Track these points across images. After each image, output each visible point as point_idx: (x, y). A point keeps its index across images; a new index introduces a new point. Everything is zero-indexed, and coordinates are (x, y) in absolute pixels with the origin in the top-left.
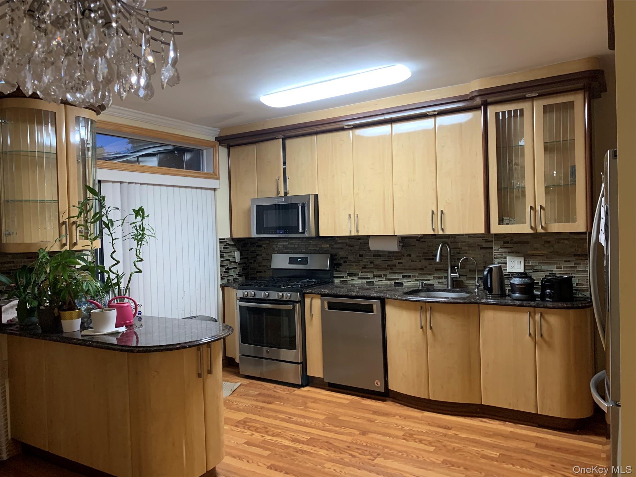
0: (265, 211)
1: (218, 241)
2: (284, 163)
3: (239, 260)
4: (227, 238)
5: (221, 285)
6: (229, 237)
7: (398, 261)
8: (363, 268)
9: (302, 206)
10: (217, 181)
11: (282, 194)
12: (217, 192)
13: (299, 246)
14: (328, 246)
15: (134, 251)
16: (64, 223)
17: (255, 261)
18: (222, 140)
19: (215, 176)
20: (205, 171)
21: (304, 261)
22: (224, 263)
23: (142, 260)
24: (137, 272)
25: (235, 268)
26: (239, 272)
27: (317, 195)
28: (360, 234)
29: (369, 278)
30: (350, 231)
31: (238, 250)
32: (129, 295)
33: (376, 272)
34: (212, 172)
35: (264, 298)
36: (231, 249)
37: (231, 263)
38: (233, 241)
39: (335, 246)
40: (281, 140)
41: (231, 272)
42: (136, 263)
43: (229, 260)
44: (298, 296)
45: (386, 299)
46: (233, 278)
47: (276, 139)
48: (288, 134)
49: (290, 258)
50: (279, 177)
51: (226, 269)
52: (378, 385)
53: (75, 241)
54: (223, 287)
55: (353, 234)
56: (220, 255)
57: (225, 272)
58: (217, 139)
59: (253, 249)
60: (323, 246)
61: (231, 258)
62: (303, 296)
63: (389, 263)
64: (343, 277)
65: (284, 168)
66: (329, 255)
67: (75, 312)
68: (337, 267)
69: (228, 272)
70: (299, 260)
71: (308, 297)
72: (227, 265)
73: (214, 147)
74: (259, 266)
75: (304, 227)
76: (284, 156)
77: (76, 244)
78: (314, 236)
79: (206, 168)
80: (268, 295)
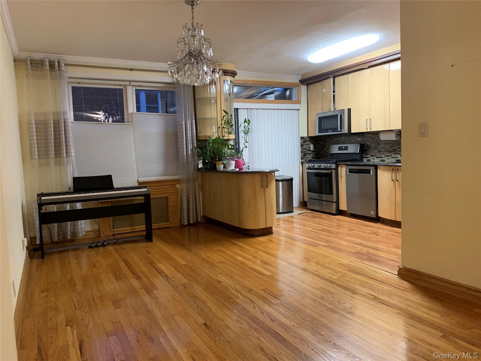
0: (322, 120)
1: (300, 138)
2: (334, 92)
3: (313, 149)
4: (305, 137)
5: (301, 162)
6: (307, 136)
7: (398, 146)
8: (379, 152)
9: (340, 116)
10: (300, 105)
11: (332, 109)
12: (299, 111)
13: (346, 140)
14: (360, 139)
15: (244, 138)
16: (220, 127)
17: (323, 150)
18: (303, 82)
19: (299, 102)
20: (294, 100)
21: (346, 148)
22: (303, 151)
23: (247, 142)
24: (245, 147)
25: (311, 154)
26: (313, 156)
27: (350, 109)
28: (372, 131)
29: (382, 158)
30: (367, 129)
31: (313, 144)
32: (242, 157)
33: (386, 154)
34: (297, 100)
35: (317, 167)
36: (308, 143)
37: (307, 150)
38: (309, 139)
39: (364, 139)
40: (332, 78)
41: (308, 156)
42: (245, 144)
43: (307, 149)
44: (334, 166)
45: (378, 166)
46: (309, 159)
47: (329, 78)
48: (336, 74)
49: (339, 147)
50: (330, 100)
51: (304, 154)
52: (372, 214)
53: (224, 135)
54: (302, 163)
55: (369, 130)
56: (301, 146)
57: (303, 155)
58: (300, 81)
59: (322, 143)
60: (358, 139)
61: (308, 148)
62: (337, 166)
63: (394, 148)
64: (368, 157)
65: (333, 95)
66: (360, 144)
67: (221, 162)
68: (365, 152)
69: (306, 156)
70: (343, 148)
71: (340, 167)
72: (305, 152)
73: (298, 86)
74: (325, 153)
75: (341, 128)
76: (334, 88)
77: (224, 136)
78: (347, 132)
79: (294, 98)
80: (320, 166)
